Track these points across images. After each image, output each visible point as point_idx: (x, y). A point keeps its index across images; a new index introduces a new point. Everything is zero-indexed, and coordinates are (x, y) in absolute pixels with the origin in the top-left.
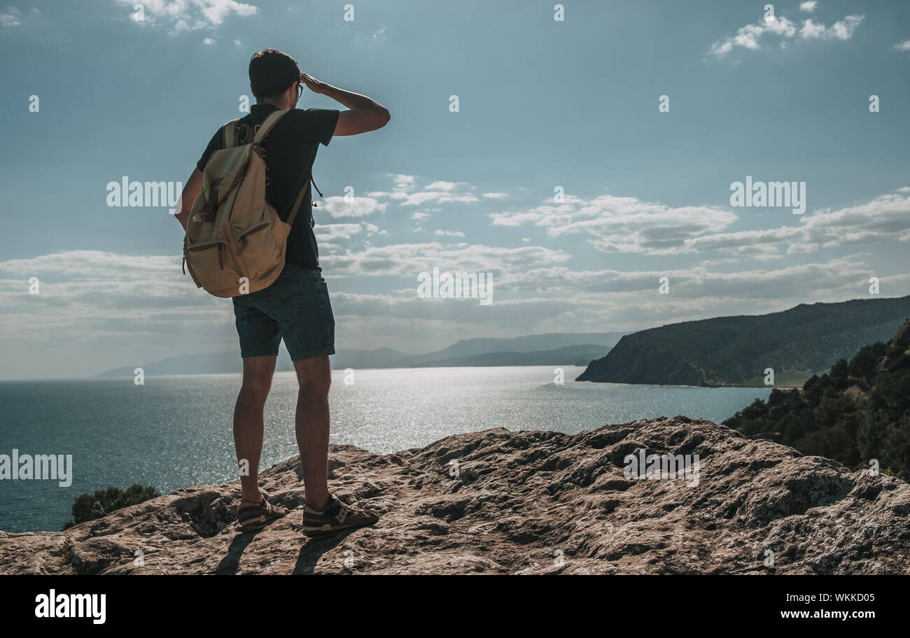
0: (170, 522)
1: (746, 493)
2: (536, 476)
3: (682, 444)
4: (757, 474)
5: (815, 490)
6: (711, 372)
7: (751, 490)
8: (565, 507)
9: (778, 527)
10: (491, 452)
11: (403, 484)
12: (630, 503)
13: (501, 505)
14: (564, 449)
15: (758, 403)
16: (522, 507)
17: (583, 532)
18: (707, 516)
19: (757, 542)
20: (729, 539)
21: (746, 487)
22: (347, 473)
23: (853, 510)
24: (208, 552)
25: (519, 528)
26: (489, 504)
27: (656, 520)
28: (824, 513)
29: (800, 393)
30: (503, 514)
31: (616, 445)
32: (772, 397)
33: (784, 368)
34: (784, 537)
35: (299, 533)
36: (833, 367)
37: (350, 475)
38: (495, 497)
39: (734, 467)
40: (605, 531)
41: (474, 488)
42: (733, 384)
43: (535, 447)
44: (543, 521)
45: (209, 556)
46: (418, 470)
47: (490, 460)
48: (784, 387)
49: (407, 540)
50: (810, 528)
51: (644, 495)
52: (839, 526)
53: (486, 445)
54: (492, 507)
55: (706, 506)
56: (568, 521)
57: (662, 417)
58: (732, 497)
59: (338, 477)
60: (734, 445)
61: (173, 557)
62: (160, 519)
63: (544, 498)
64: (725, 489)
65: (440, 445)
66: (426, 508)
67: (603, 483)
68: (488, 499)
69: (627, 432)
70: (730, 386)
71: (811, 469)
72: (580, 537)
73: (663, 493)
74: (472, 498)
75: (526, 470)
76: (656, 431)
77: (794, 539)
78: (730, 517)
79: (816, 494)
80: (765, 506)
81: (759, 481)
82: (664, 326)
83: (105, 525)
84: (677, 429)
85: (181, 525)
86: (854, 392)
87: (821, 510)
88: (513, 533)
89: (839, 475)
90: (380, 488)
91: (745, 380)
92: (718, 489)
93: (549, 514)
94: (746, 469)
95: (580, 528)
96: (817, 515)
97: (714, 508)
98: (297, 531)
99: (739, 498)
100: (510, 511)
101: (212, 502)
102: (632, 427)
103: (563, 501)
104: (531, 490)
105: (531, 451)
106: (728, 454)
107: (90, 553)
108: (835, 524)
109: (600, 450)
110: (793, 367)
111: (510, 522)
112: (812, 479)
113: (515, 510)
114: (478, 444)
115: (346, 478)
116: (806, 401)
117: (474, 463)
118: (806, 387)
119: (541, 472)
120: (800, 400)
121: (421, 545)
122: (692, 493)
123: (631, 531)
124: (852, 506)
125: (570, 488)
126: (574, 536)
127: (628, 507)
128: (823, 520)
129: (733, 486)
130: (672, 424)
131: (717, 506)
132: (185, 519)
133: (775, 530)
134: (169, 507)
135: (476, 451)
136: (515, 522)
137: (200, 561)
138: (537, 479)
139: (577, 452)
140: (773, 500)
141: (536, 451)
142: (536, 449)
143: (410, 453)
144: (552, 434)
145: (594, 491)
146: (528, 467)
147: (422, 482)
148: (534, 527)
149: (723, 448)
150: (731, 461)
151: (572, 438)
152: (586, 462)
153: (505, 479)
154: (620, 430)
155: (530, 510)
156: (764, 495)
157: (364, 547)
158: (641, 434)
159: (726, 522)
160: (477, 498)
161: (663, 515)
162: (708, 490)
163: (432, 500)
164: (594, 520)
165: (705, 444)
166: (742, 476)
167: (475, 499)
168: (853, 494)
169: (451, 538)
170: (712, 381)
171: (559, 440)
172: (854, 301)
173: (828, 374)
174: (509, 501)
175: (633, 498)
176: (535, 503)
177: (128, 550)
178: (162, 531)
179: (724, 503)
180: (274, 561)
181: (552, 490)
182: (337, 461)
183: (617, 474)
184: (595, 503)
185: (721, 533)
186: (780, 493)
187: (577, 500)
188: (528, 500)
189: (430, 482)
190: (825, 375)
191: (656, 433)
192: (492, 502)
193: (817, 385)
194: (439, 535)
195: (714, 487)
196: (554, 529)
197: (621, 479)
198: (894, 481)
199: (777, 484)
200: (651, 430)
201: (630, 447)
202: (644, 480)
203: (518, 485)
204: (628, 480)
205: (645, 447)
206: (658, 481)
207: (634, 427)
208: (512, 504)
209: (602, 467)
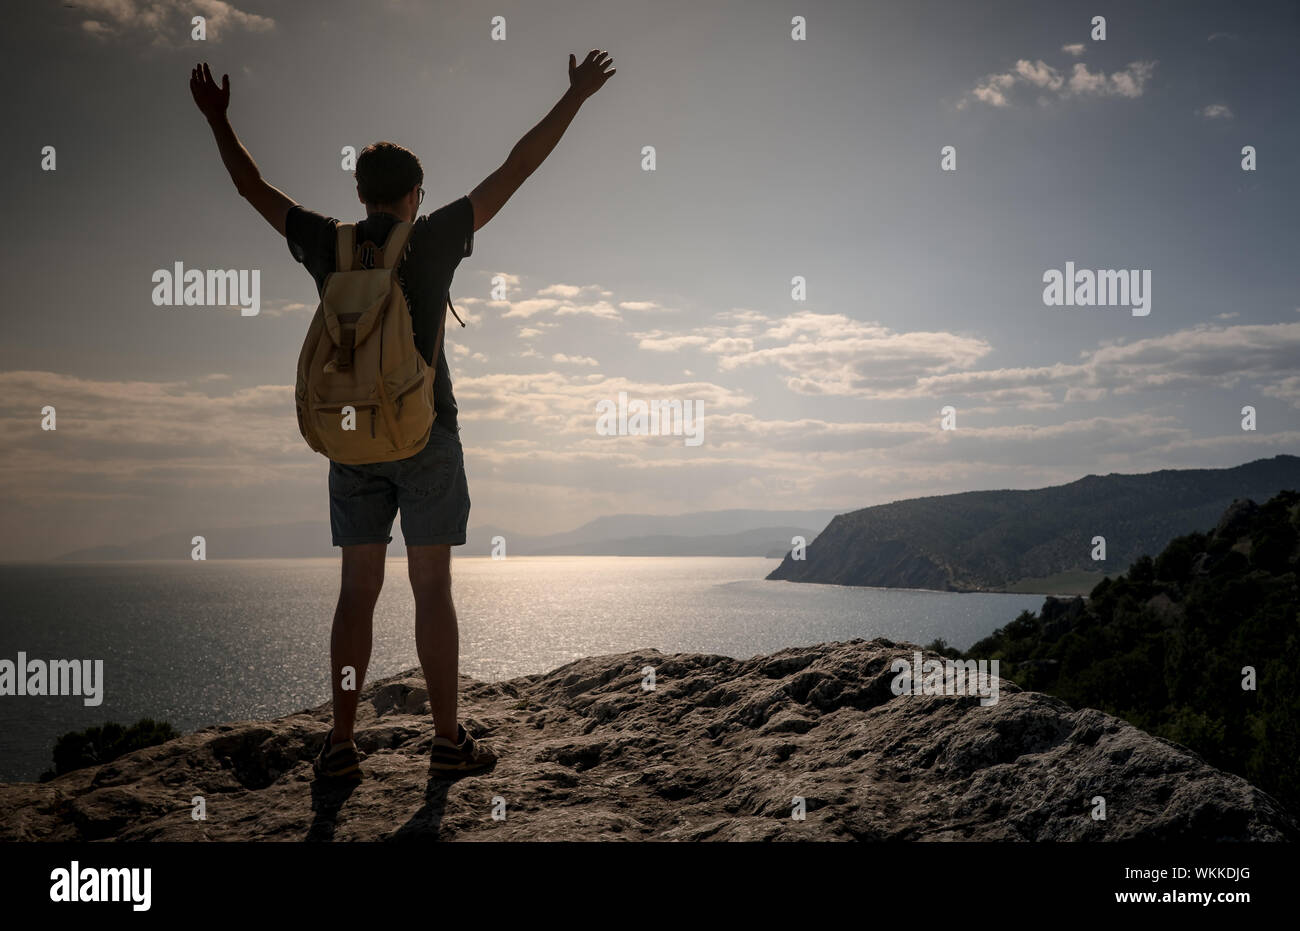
0: (205, 769)
1: (949, 737)
2: (693, 714)
3: (880, 674)
4: (964, 714)
5: (1030, 734)
6: (961, 570)
7: (955, 733)
8: (729, 754)
9: (982, 779)
10: (636, 682)
11: (518, 721)
12: (808, 749)
13: (647, 750)
14: (732, 679)
15: (1026, 617)
16: (674, 753)
17: (748, 785)
18: (901, 765)
19: (956, 797)
20: (923, 793)
21: (949, 730)
23: (1069, 757)
24: (261, 808)
25: (669, 779)
26: (632, 749)
27: (838, 770)
28: (1036, 762)
29: (1086, 604)
30: (649, 762)
31: (797, 674)
32: (1046, 608)
33: (1064, 567)
34: (986, 791)
35: (383, 783)
36: (1132, 565)
38: (640, 740)
39: (937, 705)
40: (775, 783)
41: (614, 728)
42: (991, 589)
43: (694, 675)
44: (699, 771)
45: (263, 813)
46: (540, 704)
47: (635, 691)
48: (1065, 594)
49: (524, 793)
50: (1018, 779)
51: (827, 739)
52: (1050, 777)
53: (630, 672)
54: (635, 753)
55: (902, 752)
56: (731, 771)
57: (858, 639)
58: (931, 742)
61: (215, 813)
62: (192, 765)
63: (703, 742)
64: (923, 732)
65: (569, 671)
66: (549, 753)
67: (779, 723)
68: (631, 742)
69: (813, 658)
70: (988, 591)
71: (1026, 708)
72: (744, 790)
73: (850, 736)
74: (610, 741)
75: (681, 705)
76: (848, 657)
77: (999, 793)
78: (927, 766)
79: (1029, 738)
80: (969, 752)
81: (965, 722)
82: (895, 502)
83: (114, 772)
84: (874, 655)
85: (220, 772)
86: (1160, 603)
87: (1032, 757)
88: (661, 786)
89: (1058, 715)
90: (488, 728)
91: (1008, 583)
92: (916, 732)
93: (709, 762)
94: (951, 708)
95: (746, 780)
96: (1028, 764)
97: (910, 755)
98: (381, 781)
99: (940, 744)
100: (658, 758)
101: (262, 742)
102: (819, 651)
103: (728, 746)
104: (686, 732)
105: (688, 680)
107: (100, 809)
108: (1046, 775)
109: (777, 681)
110: (1077, 565)
111: (658, 772)
112: (1026, 720)
113: (665, 757)
114: (619, 669)
116: (1094, 615)
117: (614, 696)
118: (1094, 595)
119: (701, 709)
120: (1086, 613)
121: (544, 799)
122: (884, 737)
123: (807, 783)
124: (1069, 752)
125: (736, 729)
126: (736, 789)
127: (807, 753)
128: (1034, 769)
129: (935, 728)
130: (869, 648)
131: (914, 752)
132: (226, 766)
133: (978, 782)
134: (203, 749)
135: (617, 679)
136: (664, 772)
137: (252, 818)
138: (695, 717)
139: (749, 682)
140: (979, 745)
141: (696, 681)
142: (695, 678)
143: (528, 681)
144: (718, 659)
145: (766, 733)
146: (684, 702)
147: (544, 719)
148: (689, 778)
150: (935, 698)
151: (742, 664)
152: (759, 696)
153: (654, 717)
154: (804, 655)
155: (684, 757)
156: (969, 740)
157: (470, 801)
158: (830, 661)
159: (923, 772)
160: (617, 741)
161: (847, 764)
162: (905, 733)
163: (559, 743)
164: (763, 769)
166: (947, 716)
167: (613, 742)
168: (1072, 738)
169: (581, 791)
170: (961, 583)
171: (724, 666)
172: (1163, 472)
173: (1125, 577)
174: (659, 745)
175: (814, 742)
176: (691, 749)
177: (151, 805)
178: (195, 781)
179: (922, 749)
180: (352, 819)
181: (713, 731)
183: (796, 712)
184: (765, 749)
185: (915, 785)
186: (987, 737)
187: (744, 745)
188: (682, 745)
189: (555, 720)
190: (1121, 578)
191: (849, 660)
192: (636, 746)
193: (1110, 591)
194: (566, 787)
195: (912, 729)
196: (713, 781)
197: (802, 718)
198: (1116, 722)
199: (985, 726)
200: (842, 656)
201: (814, 678)
202: (830, 720)
203: (670, 725)
204: (809, 719)
205: (833, 678)
206: (847, 722)
207: (822, 652)
208: (662, 749)
209: (778, 703)
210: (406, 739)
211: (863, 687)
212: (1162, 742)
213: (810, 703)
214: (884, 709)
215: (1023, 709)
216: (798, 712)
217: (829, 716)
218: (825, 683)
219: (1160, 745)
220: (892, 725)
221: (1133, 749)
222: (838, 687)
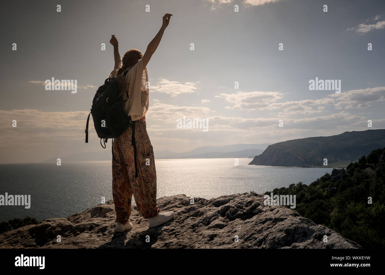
0: (26, 239)
1: (268, 234)
2: (189, 219)
3: (250, 207)
4: (275, 224)
5: (297, 234)
6: (307, 161)
7: (270, 233)
8: (196, 236)
10: (173, 207)
11: (133, 221)
12: (221, 236)
13: (170, 233)
14: (204, 207)
15: (327, 175)
16: (179, 234)
18: (250, 245)
21: (269, 231)
22: (112, 215)
23: (312, 245)
25: (173, 245)
27: (228, 246)
28: (298, 246)
29: (345, 170)
30: (169, 238)
31: (223, 206)
32: (333, 172)
36: (359, 159)
37: (113, 215)
38: (168, 229)
39: (267, 220)
42: (316, 166)
44: (184, 242)
51: (229, 232)
53: (172, 203)
54: (166, 234)
55: (251, 240)
56: (194, 243)
57: (246, 193)
58: (262, 236)
59: (108, 216)
60: (271, 209)
62: (22, 237)
63: (189, 231)
64: (260, 231)
67: (214, 225)
69: (230, 199)
71: (297, 224)
73: (235, 231)
75: (185, 216)
76: (241, 200)
78: (259, 246)
79: (297, 236)
80: (274, 242)
81: (275, 228)
84: (249, 199)
85: (31, 240)
87: (298, 244)
88: (170, 248)
89: (308, 227)
91: (322, 165)
92: (257, 231)
93: (188, 239)
94: (271, 222)
95: (196, 248)
96: (296, 247)
97: (253, 241)
99: (264, 237)
100: (173, 236)
101: (47, 229)
102: (232, 197)
103: (196, 233)
104: (184, 226)
105: (189, 207)
106: (266, 213)
109: (217, 208)
111: (170, 242)
112: (296, 229)
113: (176, 236)
114: (169, 202)
115: (111, 217)
116: (348, 174)
118: (348, 168)
119: (191, 217)
120: (345, 173)
122: (246, 233)
124: (311, 243)
125: (201, 226)
127: (220, 238)
129: (264, 230)
130: (249, 197)
131: (255, 240)
132: (33, 237)
134: (27, 231)
135: (168, 206)
136: (172, 243)
139: (208, 208)
140: (278, 239)
142: (191, 206)
144: (200, 199)
145: (209, 229)
146: (186, 215)
147: (141, 220)
148: (180, 245)
149: (266, 210)
150: (266, 217)
151: (207, 201)
152: (209, 214)
154: (227, 198)
155: (182, 236)
156: (274, 236)
158: (235, 201)
161: (231, 243)
162: (253, 232)
164: (203, 244)
165: (260, 207)
166: (269, 225)
168: (313, 237)
170: (307, 165)
171: (202, 202)
173: (357, 162)
174: (174, 231)
175: (223, 233)
176: (185, 233)
178: (21, 243)
179: (258, 239)
181: (193, 226)
182: (110, 208)
183: (220, 220)
184: (206, 235)
186: (281, 235)
187: (201, 232)
188: (182, 231)
191: (241, 201)
192: (167, 232)
193: (353, 167)
195: (256, 230)
196: (187, 247)
197: (222, 223)
198: (330, 231)
199: (281, 231)
200: (239, 199)
201: (229, 207)
202: (231, 224)
203: (180, 224)
204: (225, 223)
205: (234, 208)
206: (237, 225)
207: (233, 197)
208: (175, 233)
209: (215, 217)
210: (95, 227)
211: (245, 211)
212: (347, 241)
213: (226, 217)
214: (249, 221)
215: (296, 224)
216: (221, 220)
217: (232, 222)
218: (232, 209)
219: (346, 242)
220: (249, 228)
221: (335, 244)
222: (236, 211)
